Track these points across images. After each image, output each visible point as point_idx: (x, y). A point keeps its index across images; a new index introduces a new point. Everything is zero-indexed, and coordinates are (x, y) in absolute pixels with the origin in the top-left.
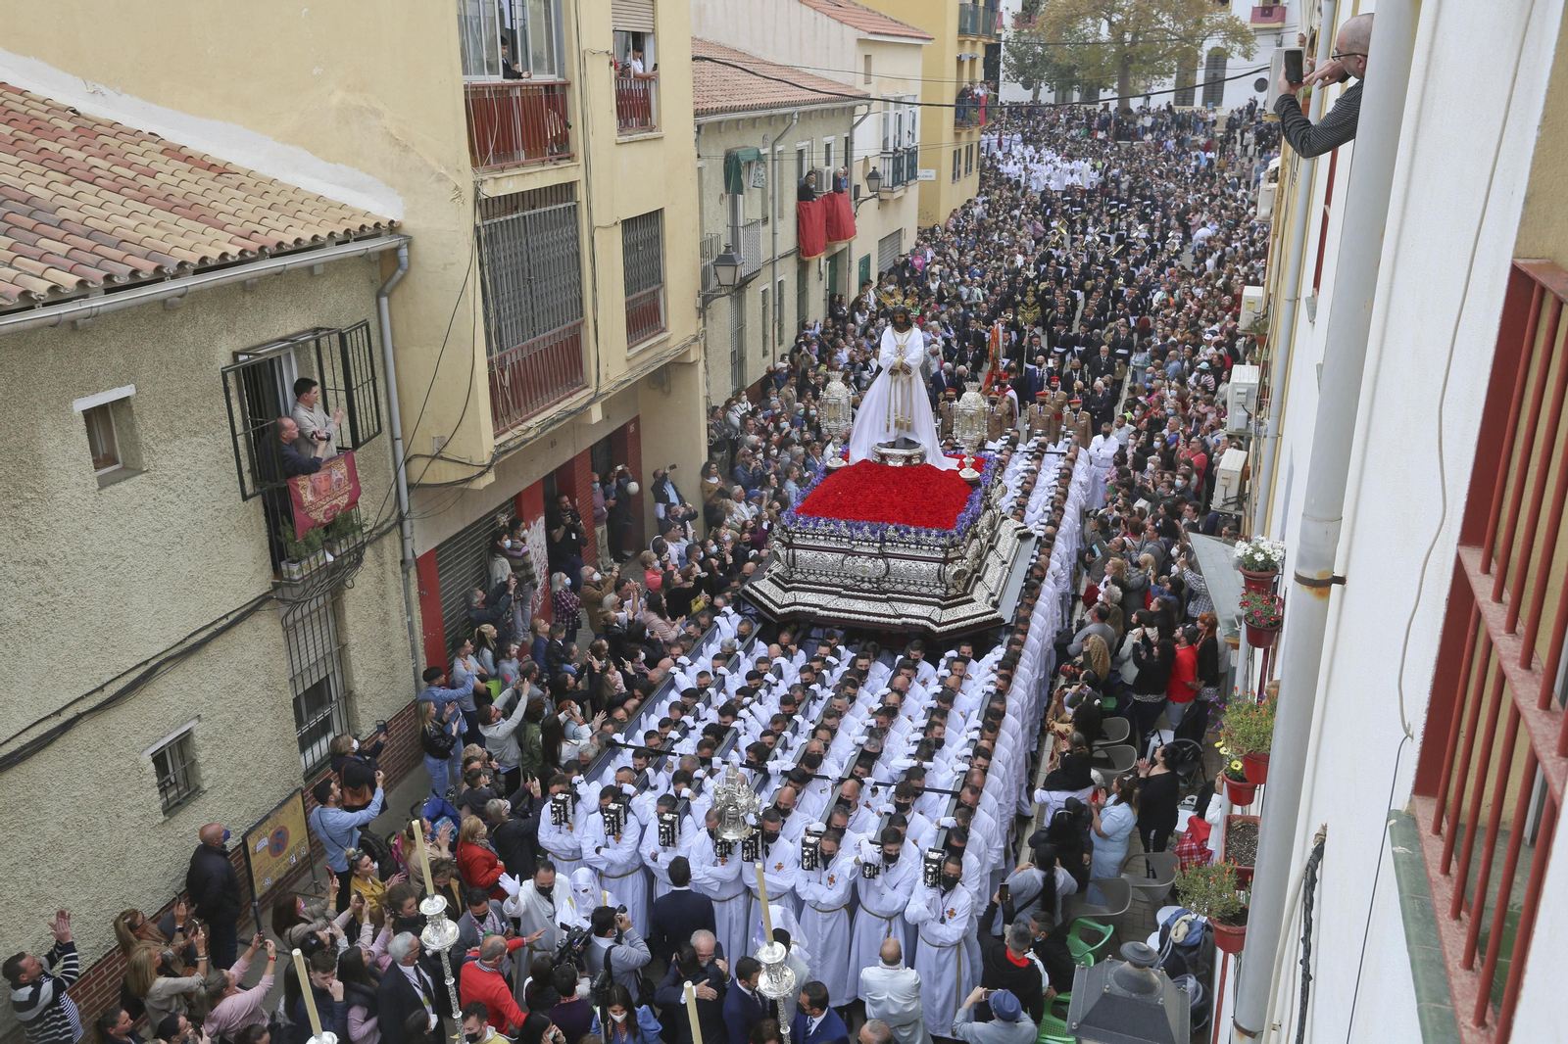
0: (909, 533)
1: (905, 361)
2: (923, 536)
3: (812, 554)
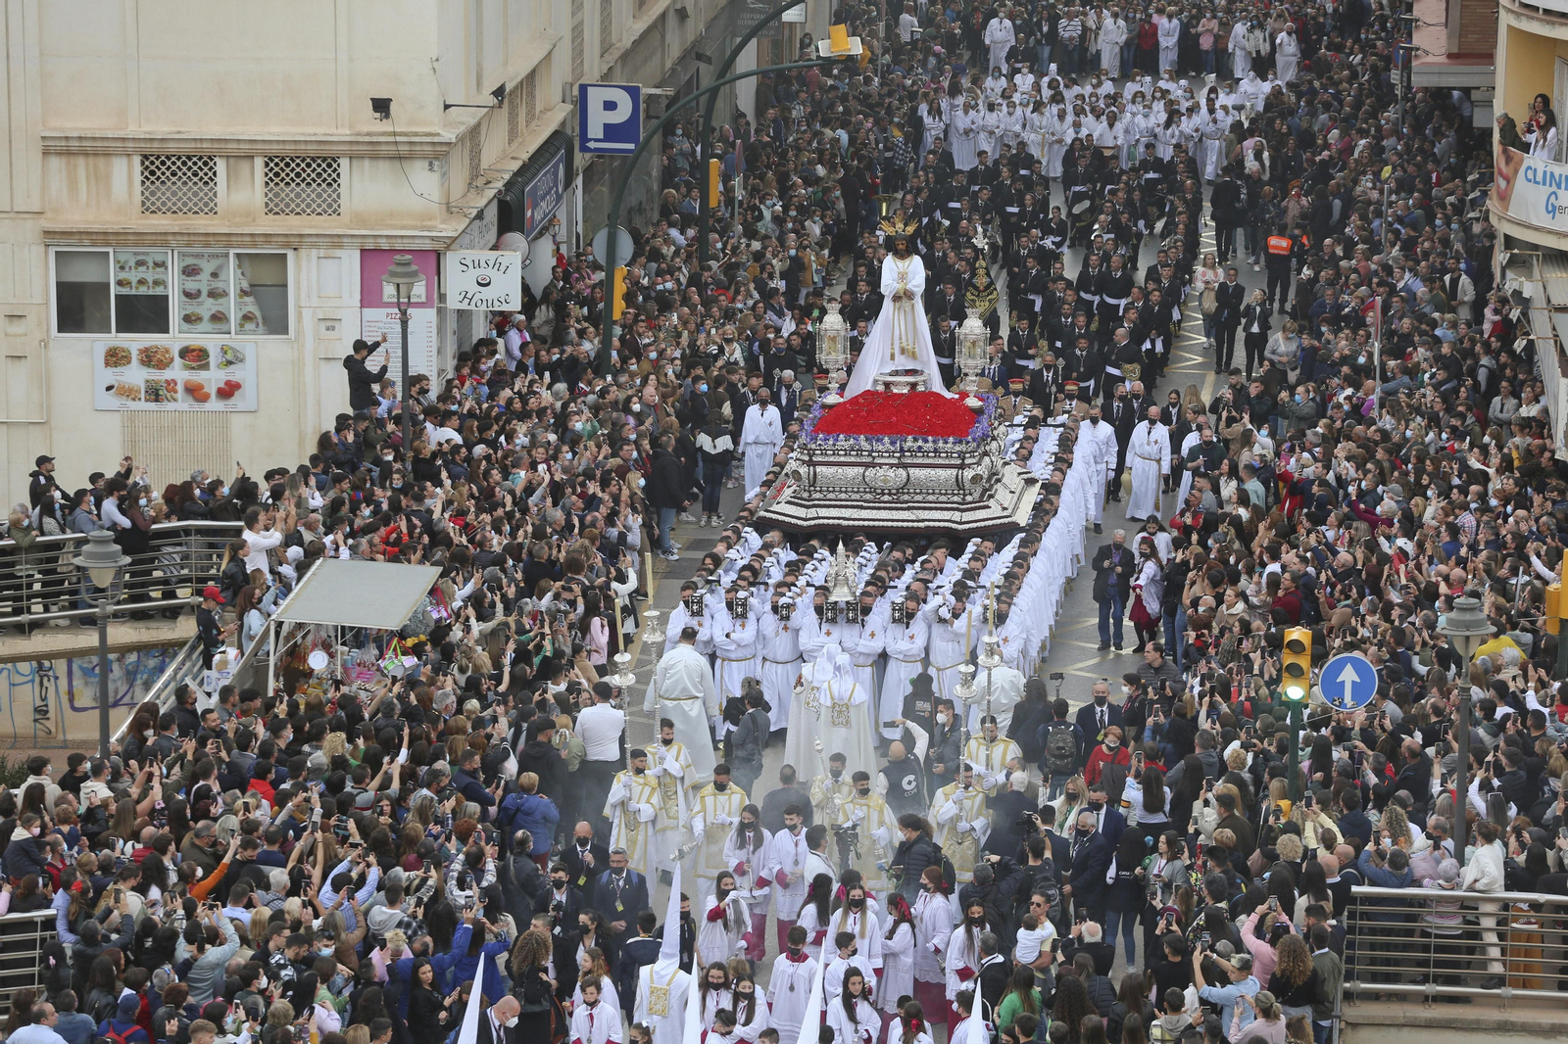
0: (927, 442)
1: (909, 287)
2: (941, 444)
3: (832, 470)
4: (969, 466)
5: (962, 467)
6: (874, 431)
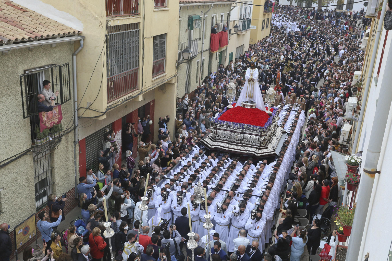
0: (251, 127)
1: (253, 78)
2: (255, 128)
3: (222, 131)
4: (263, 136)
5: (261, 136)
6: (235, 121)
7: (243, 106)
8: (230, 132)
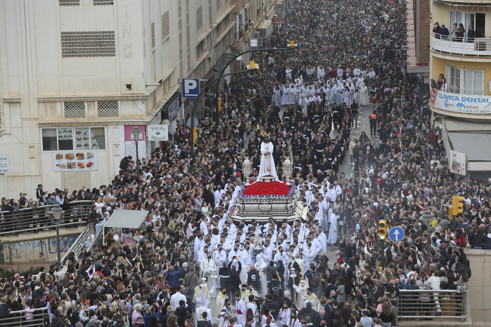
0: (276, 196)
1: (269, 151)
2: (281, 197)
3: (249, 205)
4: (289, 203)
5: (287, 203)
6: (261, 193)
7: (262, 181)
8: (258, 205)
